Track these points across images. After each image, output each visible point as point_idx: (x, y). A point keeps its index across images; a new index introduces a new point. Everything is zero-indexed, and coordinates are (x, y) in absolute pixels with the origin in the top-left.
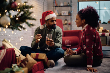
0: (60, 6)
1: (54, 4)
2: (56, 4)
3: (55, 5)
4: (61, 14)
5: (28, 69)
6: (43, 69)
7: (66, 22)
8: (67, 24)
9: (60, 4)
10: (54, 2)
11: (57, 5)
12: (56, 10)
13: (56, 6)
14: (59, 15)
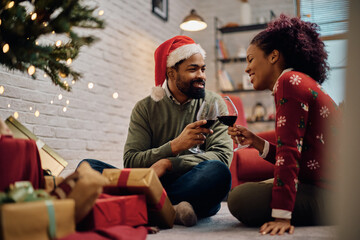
0: (236, 60)
1: (216, 53)
2: (223, 53)
3: (221, 56)
4: (241, 85)
5: (78, 209)
6: (145, 225)
7: (259, 111)
8: (262, 117)
9: (237, 51)
10: (216, 48)
11: (228, 57)
12: (225, 73)
13: (225, 61)
14: (237, 87)
